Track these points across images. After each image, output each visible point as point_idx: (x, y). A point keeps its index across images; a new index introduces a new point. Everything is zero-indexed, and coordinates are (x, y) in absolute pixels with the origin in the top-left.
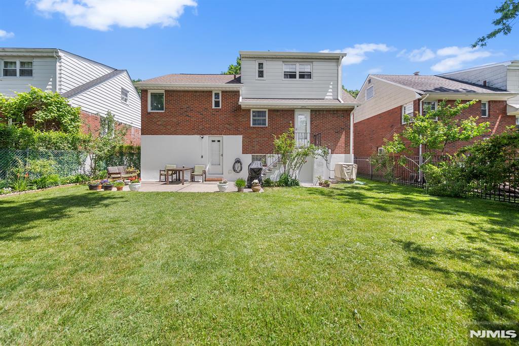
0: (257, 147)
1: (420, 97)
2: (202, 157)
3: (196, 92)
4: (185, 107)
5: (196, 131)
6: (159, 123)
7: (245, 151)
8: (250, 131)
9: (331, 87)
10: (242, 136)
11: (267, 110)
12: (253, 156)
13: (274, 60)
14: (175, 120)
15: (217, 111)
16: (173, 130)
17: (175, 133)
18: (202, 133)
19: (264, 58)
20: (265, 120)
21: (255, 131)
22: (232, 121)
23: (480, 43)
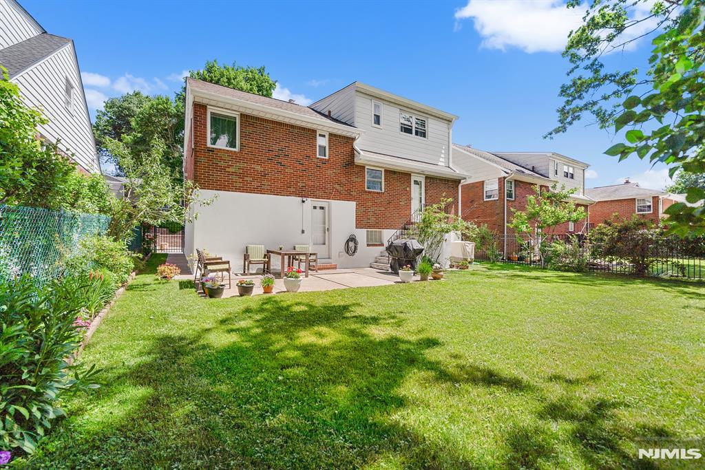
0: (372, 220)
1: (507, 175)
2: (303, 232)
3: (292, 126)
4: (276, 148)
5: (292, 190)
6: (231, 170)
7: (359, 225)
8: (365, 196)
9: (443, 151)
10: (355, 203)
11: (383, 170)
12: (367, 231)
13: (391, 104)
14: (258, 168)
15: (324, 162)
16: (255, 184)
17: (259, 190)
18: (303, 193)
19: (381, 99)
20: (381, 183)
21: (370, 197)
22: (343, 180)
23: (549, 136)
